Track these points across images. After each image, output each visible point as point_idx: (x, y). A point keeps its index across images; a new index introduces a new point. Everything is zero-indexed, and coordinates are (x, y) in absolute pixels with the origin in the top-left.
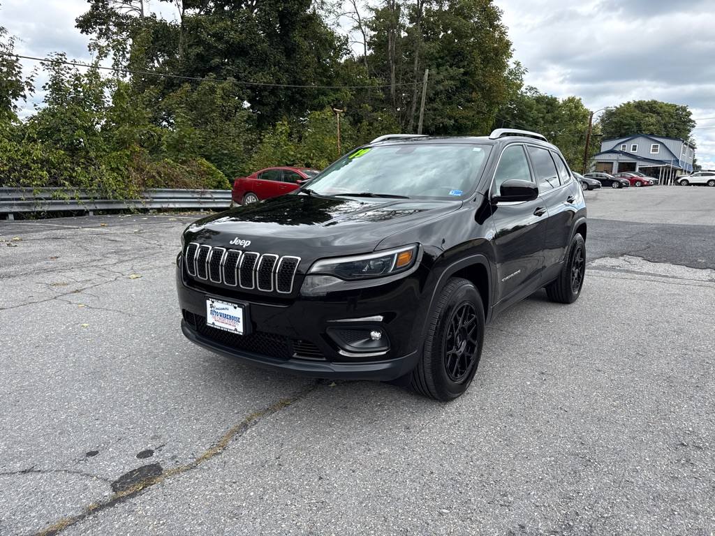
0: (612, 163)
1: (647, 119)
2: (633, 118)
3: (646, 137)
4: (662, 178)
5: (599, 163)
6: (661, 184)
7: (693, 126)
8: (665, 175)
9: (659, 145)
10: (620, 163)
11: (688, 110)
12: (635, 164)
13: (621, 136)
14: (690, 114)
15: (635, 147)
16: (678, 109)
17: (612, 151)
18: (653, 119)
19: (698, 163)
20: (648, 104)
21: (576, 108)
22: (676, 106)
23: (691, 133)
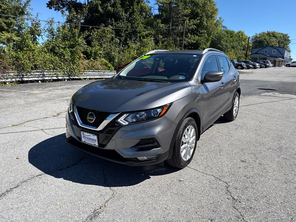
0: (257, 58)
1: (271, 39)
2: (265, 39)
3: (271, 47)
4: (277, 64)
6: (277, 66)
7: (290, 42)
8: (279, 63)
9: (276, 50)
10: (260, 58)
11: (288, 36)
12: (267, 58)
13: (260, 47)
14: (289, 37)
15: (266, 51)
16: (284, 35)
17: (256, 53)
18: (273, 39)
19: (291, 58)
20: (272, 33)
21: (242, 35)
22: (283, 34)
23: (289, 45)
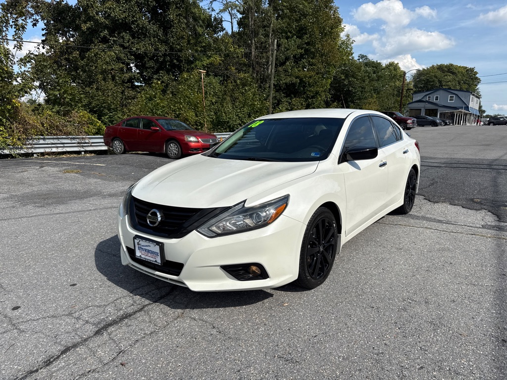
0: (421, 109)
1: (446, 77)
2: (436, 77)
3: (445, 90)
4: (456, 119)
5: (411, 109)
6: (455, 124)
7: (479, 83)
8: (459, 120)
9: (454, 96)
10: (426, 109)
11: (475, 70)
12: (437, 109)
13: (428, 90)
14: (476, 73)
15: (437, 97)
16: (468, 70)
17: (420, 101)
18: (450, 77)
19: (483, 108)
20: (447, 66)
21: (395, 70)
22: (466, 68)
23: (477, 87)
